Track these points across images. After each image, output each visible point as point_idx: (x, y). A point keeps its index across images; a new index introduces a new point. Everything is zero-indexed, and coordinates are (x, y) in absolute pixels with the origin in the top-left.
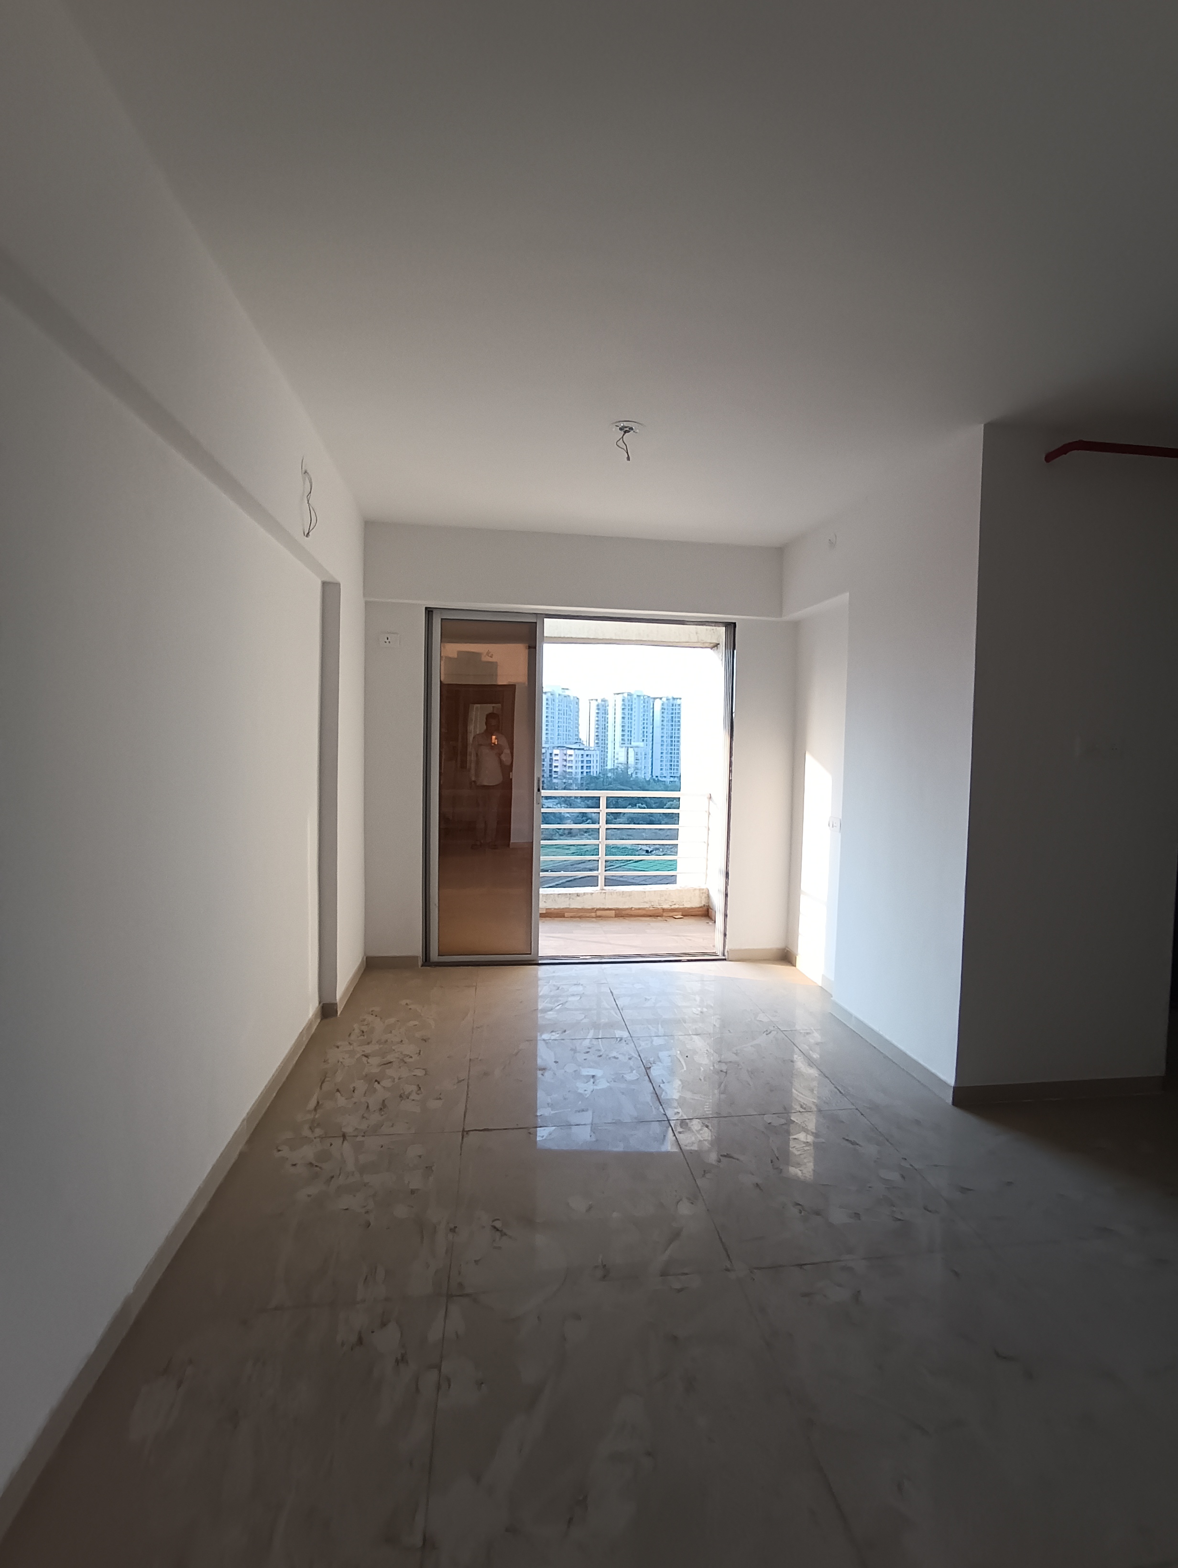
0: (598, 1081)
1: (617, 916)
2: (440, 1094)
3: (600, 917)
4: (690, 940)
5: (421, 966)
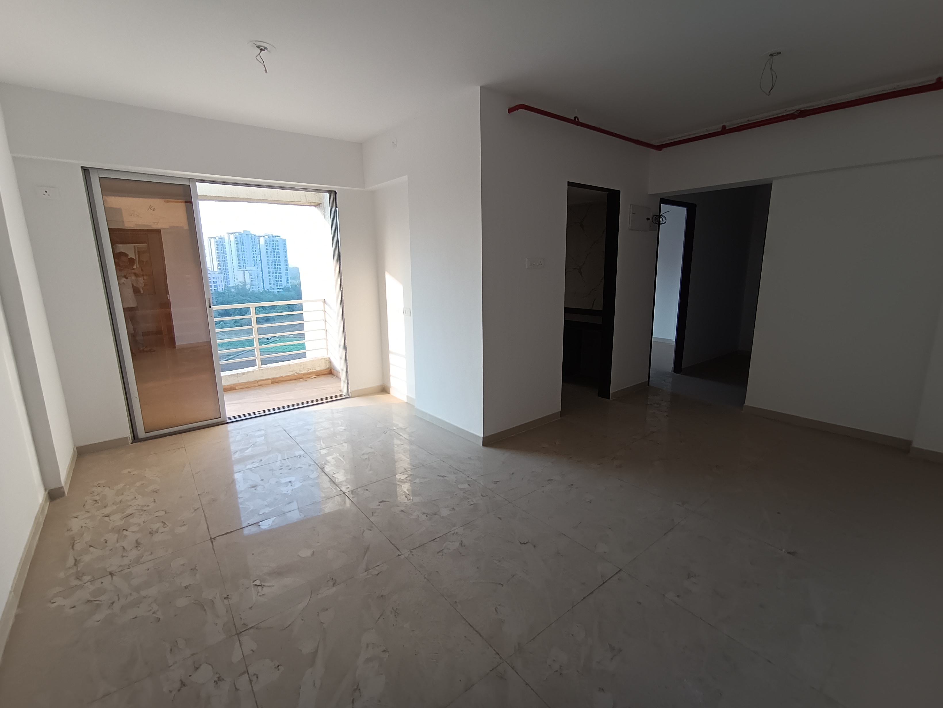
0: (294, 484)
2: (184, 522)
4: (324, 390)
5: (132, 443)
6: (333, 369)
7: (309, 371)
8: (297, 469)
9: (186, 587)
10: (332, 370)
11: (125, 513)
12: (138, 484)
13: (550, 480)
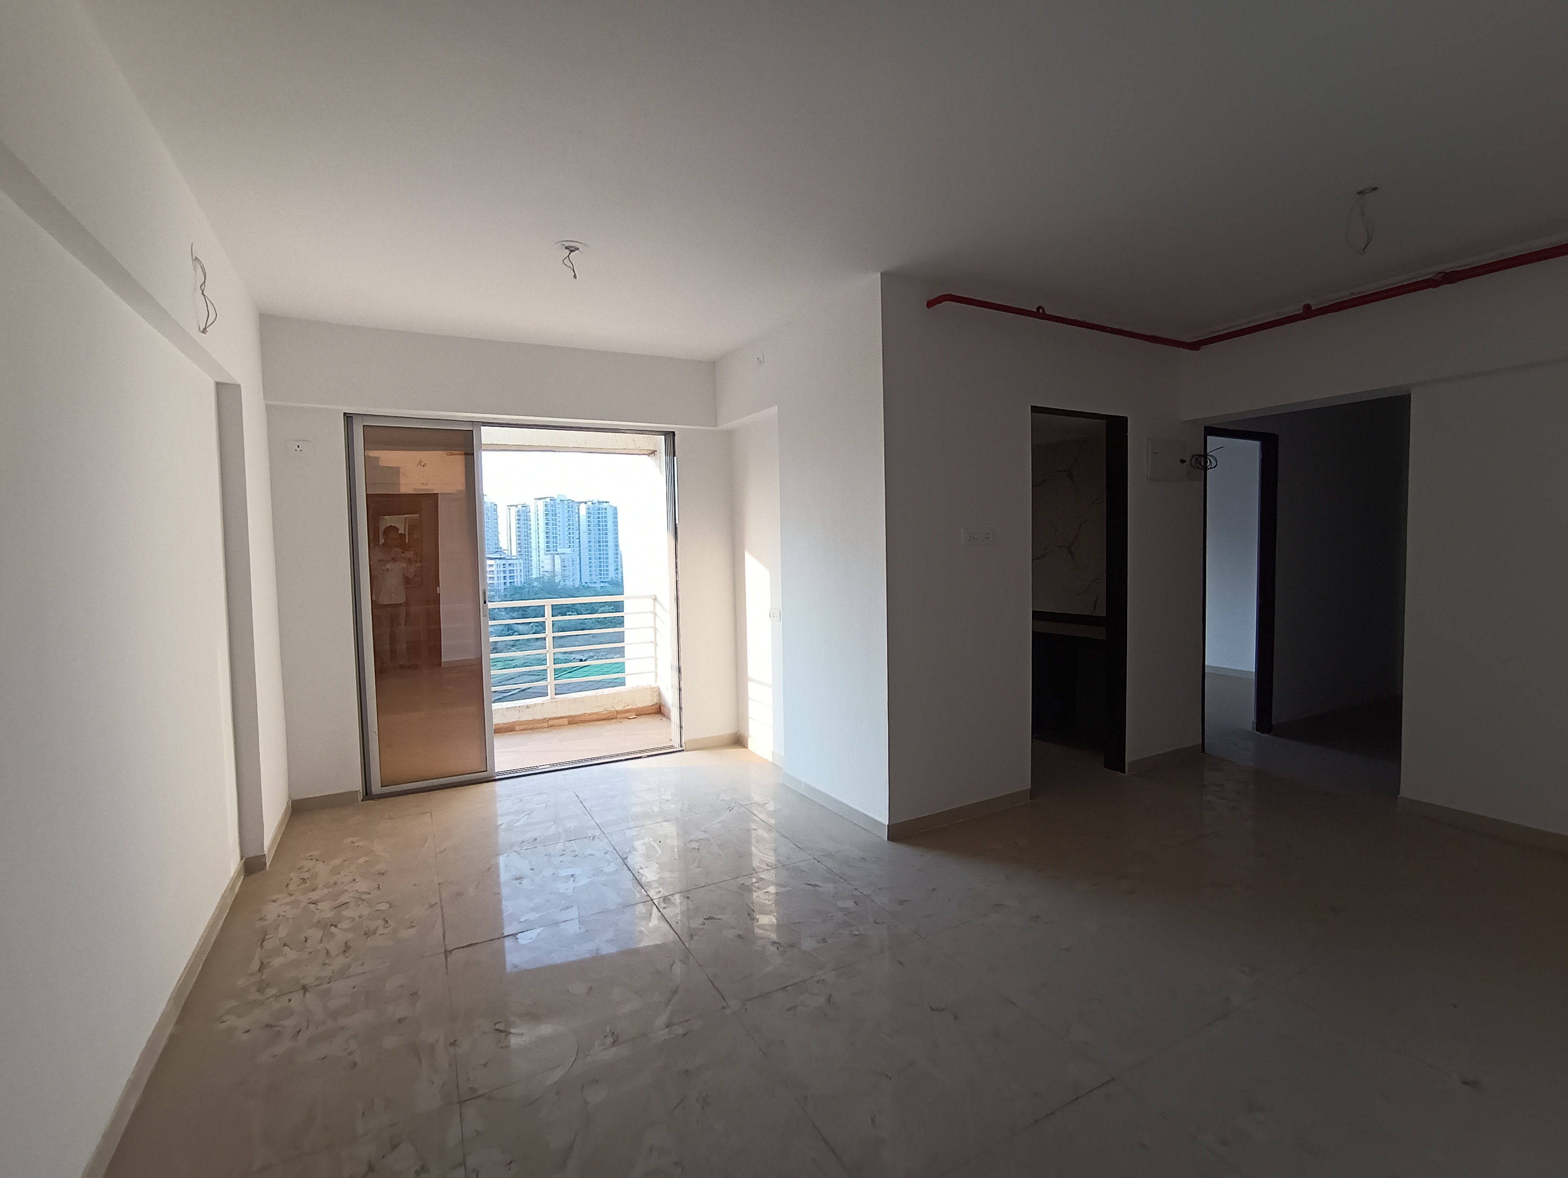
0: (578, 878)
1: (570, 723)
2: (412, 922)
3: (552, 726)
4: (646, 737)
5: (362, 801)
6: (664, 706)
7: (627, 708)
8: (586, 856)
9: (400, 1021)
10: (662, 707)
11: (338, 901)
12: (362, 860)
13: (998, 905)
